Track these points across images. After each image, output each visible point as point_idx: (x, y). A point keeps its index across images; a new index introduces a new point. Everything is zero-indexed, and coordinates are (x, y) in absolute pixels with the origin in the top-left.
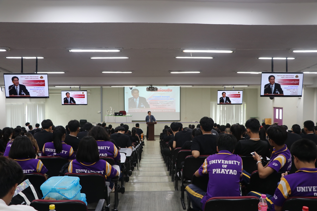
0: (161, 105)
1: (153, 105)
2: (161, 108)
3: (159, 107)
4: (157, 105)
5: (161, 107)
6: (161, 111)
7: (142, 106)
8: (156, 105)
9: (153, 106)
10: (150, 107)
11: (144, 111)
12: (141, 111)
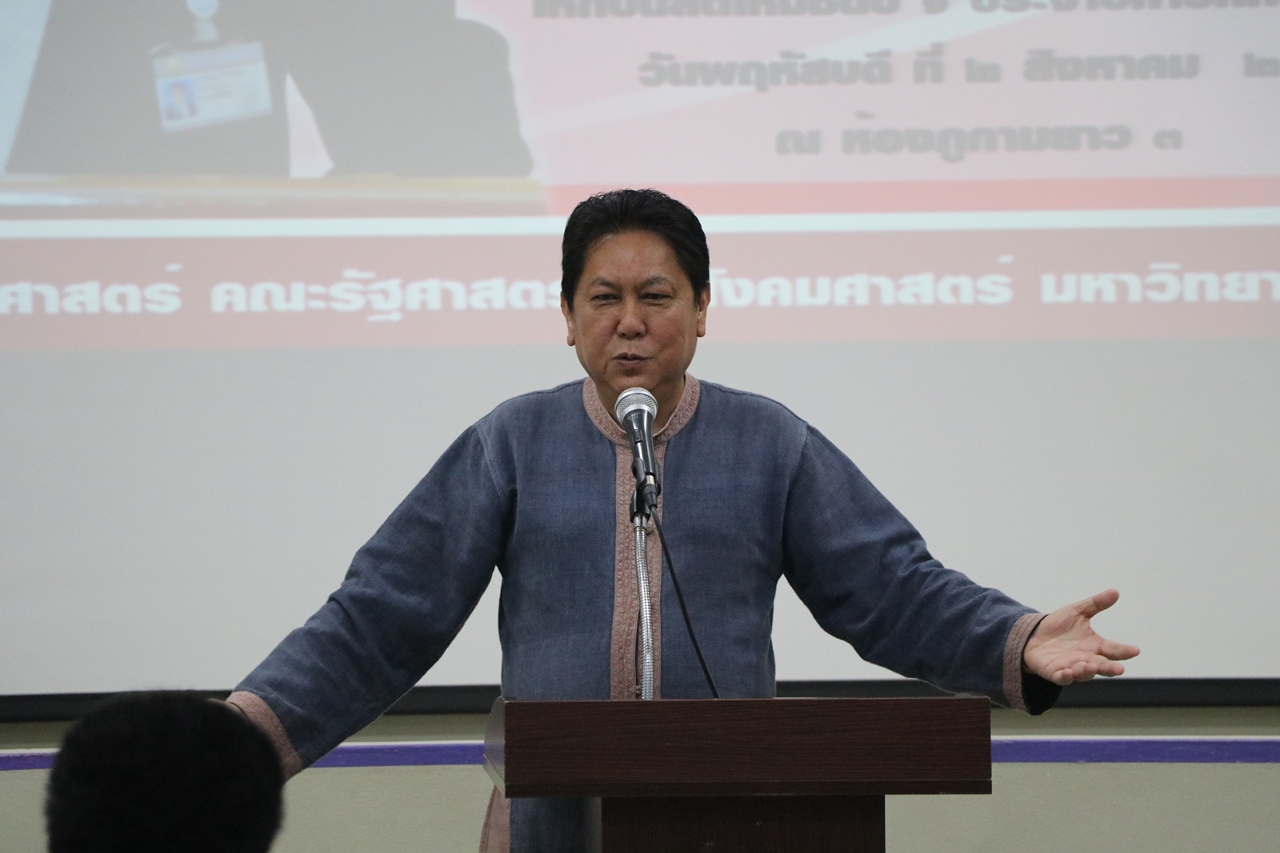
0: (982, 72)
1: (661, 70)
2: (979, 166)
3: (889, 141)
4: (824, 72)
5: (955, 143)
6: (996, 290)
7: (213, 111)
8: (762, 76)
9: (670, 96)
10: (530, 129)
11: (293, 299)
12: (164, 299)
